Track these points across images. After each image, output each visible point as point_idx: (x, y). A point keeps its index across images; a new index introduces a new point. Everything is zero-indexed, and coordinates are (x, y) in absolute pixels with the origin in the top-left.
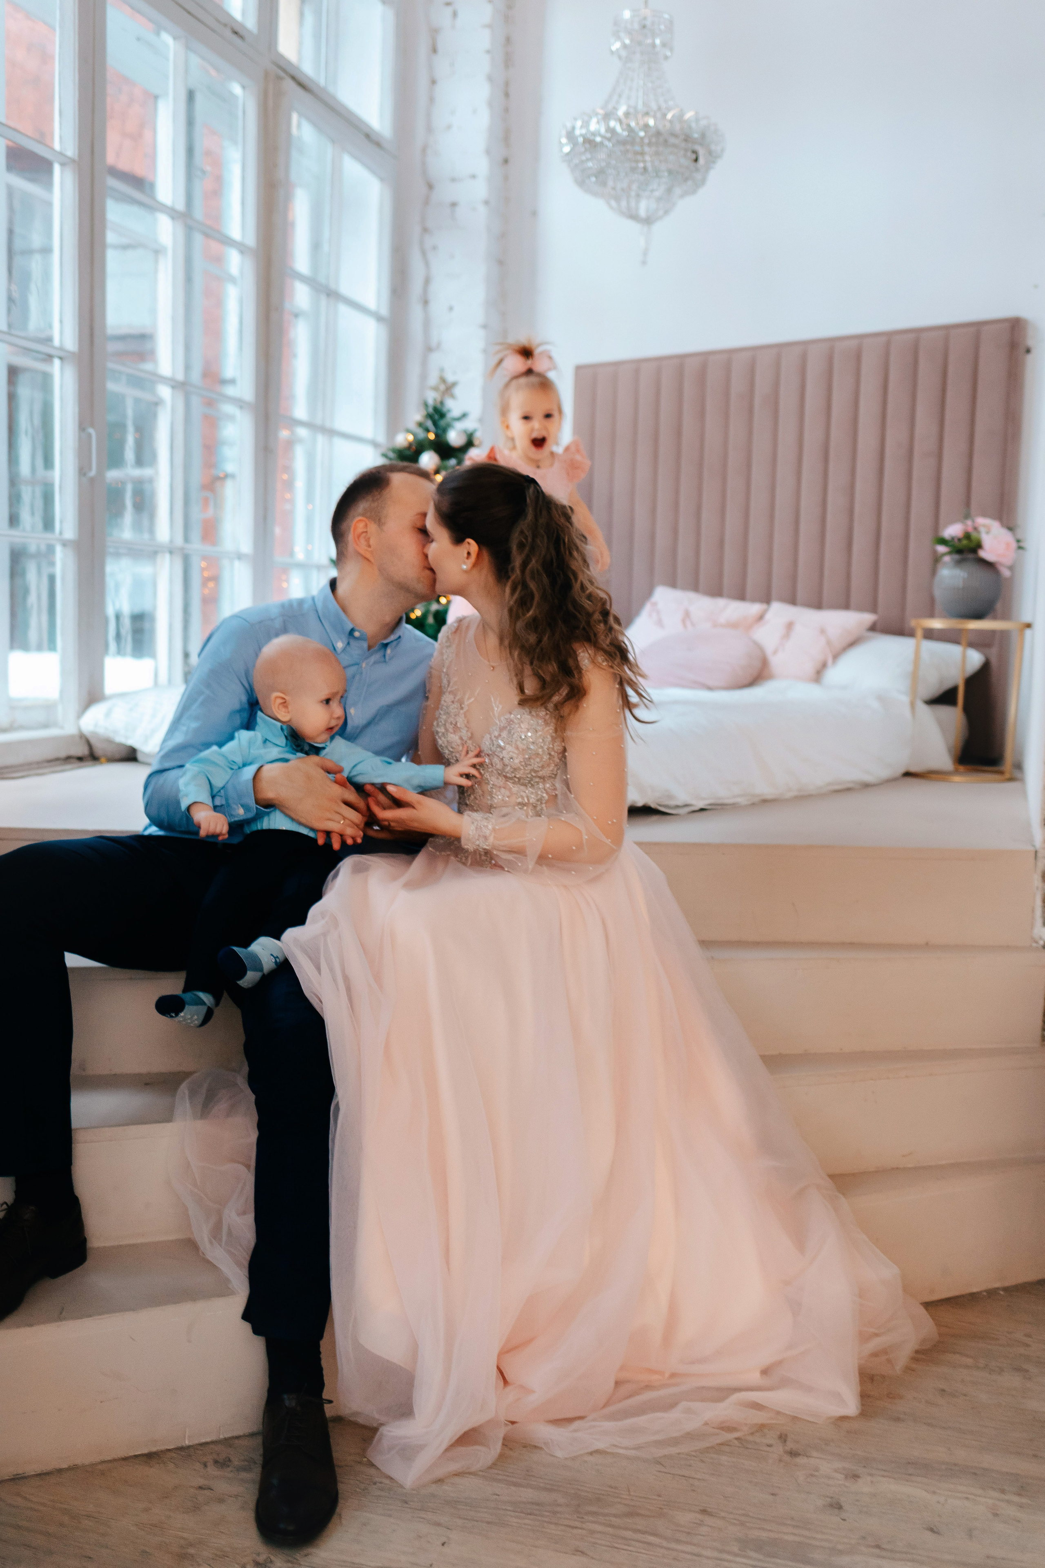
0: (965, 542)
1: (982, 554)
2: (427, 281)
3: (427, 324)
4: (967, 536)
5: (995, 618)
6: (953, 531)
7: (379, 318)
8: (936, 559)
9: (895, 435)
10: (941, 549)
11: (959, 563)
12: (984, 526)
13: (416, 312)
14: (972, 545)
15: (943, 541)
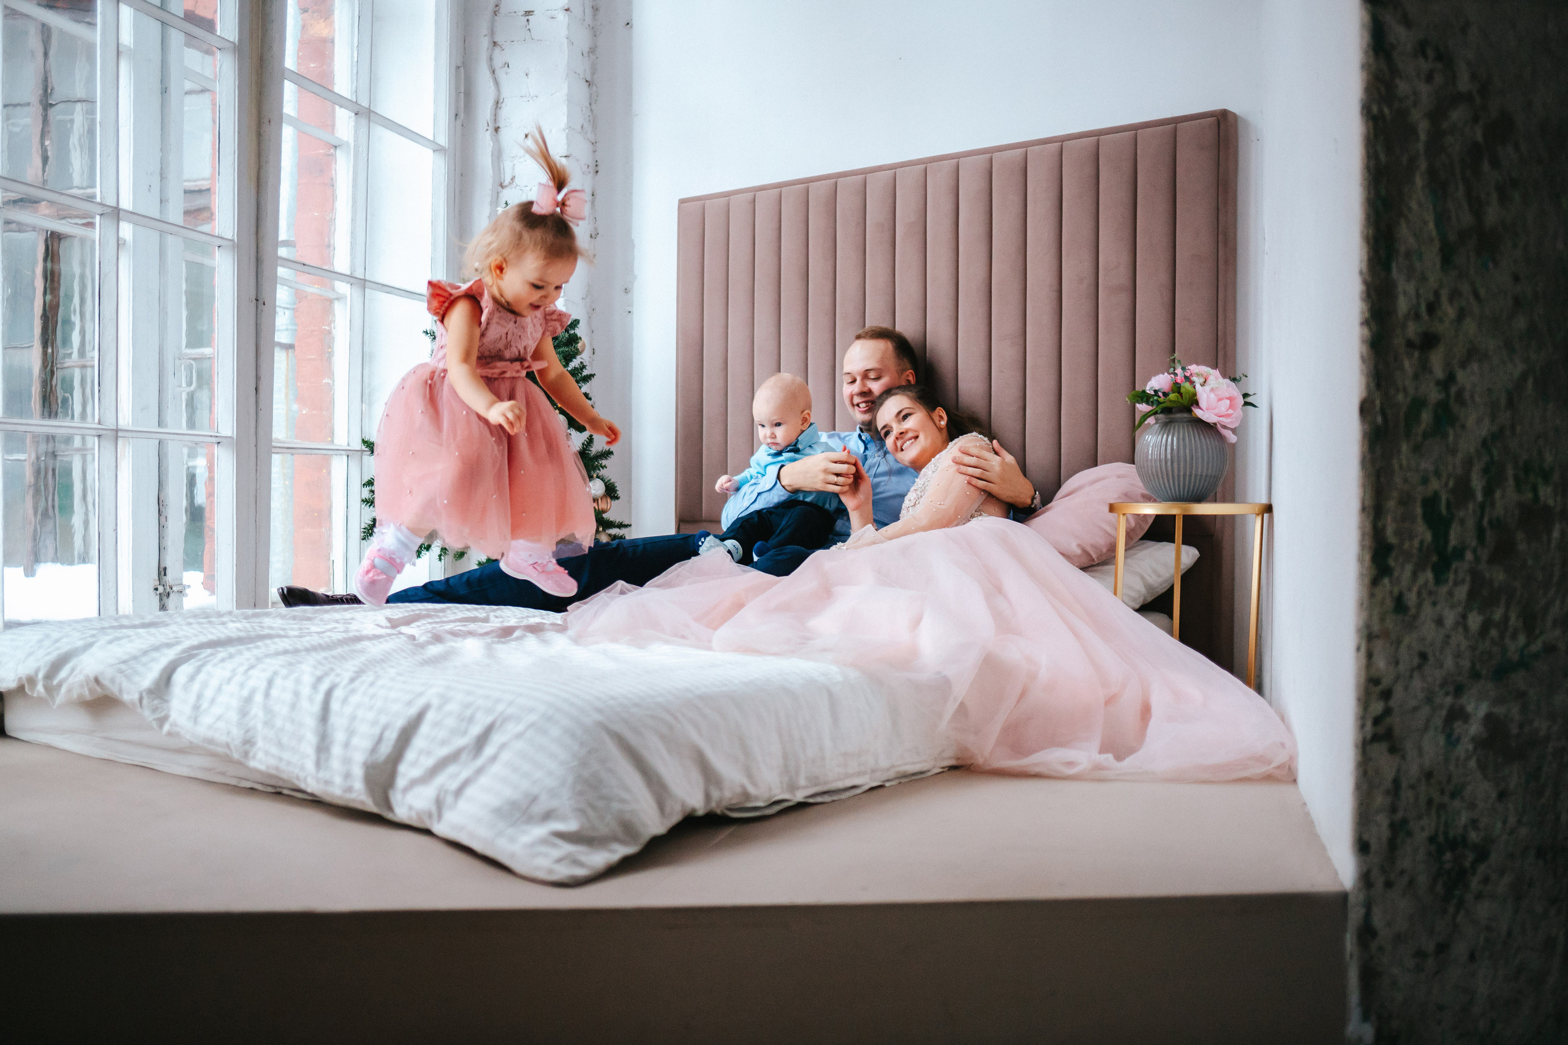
0: (1172, 396)
1: (1198, 412)
2: (497, 104)
3: (498, 155)
4: (1176, 387)
5: (1215, 501)
6: (1159, 382)
7: (438, 149)
8: (1135, 426)
9: (1075, 267)
10: (1143, 407)
11: (1166, 425)
12: (1198, 375)
13: (484, 142)
14: (1185, 402)
15: (1144, 397)
